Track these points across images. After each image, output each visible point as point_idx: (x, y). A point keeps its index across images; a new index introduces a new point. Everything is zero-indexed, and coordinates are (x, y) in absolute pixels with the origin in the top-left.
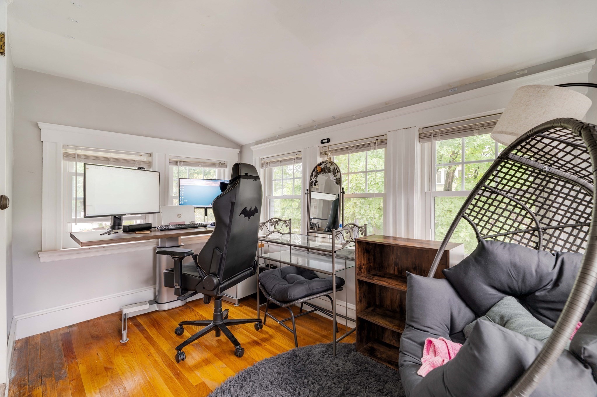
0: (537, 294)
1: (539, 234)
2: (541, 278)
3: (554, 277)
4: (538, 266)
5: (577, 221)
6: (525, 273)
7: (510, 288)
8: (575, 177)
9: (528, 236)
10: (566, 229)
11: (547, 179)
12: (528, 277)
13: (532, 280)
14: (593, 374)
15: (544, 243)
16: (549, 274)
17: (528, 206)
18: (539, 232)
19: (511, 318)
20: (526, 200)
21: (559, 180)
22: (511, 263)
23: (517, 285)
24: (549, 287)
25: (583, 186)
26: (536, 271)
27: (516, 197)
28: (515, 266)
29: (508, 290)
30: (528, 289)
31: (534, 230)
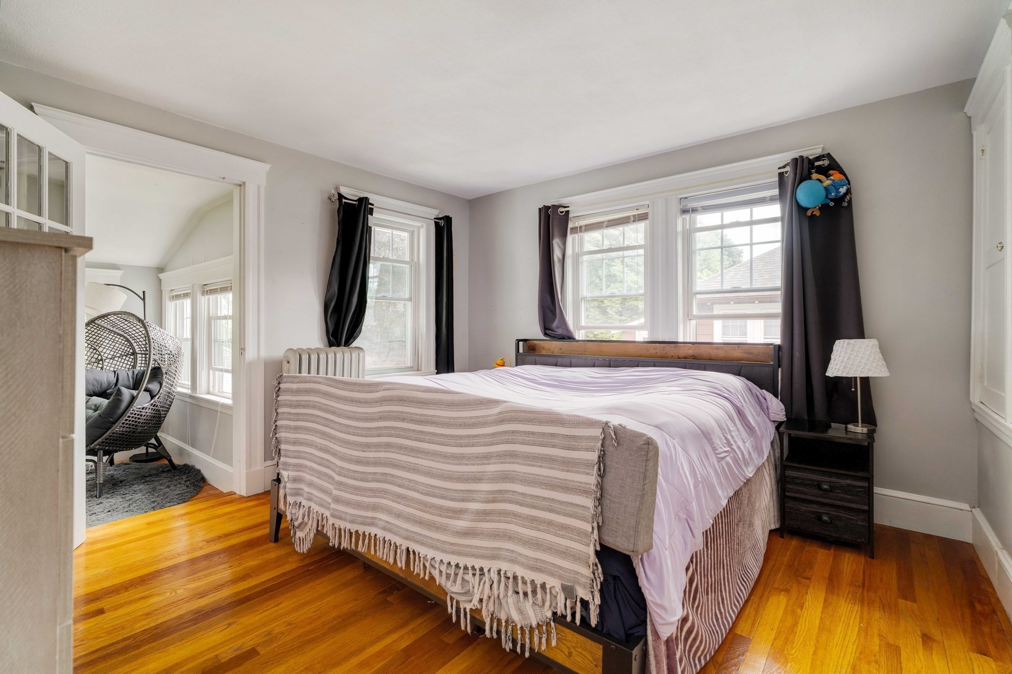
0: (108, 392)
1: (103, 363)
2: (109, 384)
3: (115, 382)
4: (107, 378)
5: (121, 354)
6: (101, 383)
7: (93, 392)
8: (122, 333)
9: (96, 364)
10: (116, 359)
11: (110, 333)
12: (103, 384)
13: (105, 385)
14: (150, 394)
15: (105, 367)
16: (113, 381)
17: (98, 347)
18: (103, 361)
19: (101, 404)
20: (104, 347)
21: (114, 334)
22: (94, 379)
23: (97, 389)
24: (113, 387)
25: (125, 337)
26: (107, 381)
27: (92, 343)
28: (96, 380)
29: (92, 393)
30: (103, 391)
31: (99, 361)
